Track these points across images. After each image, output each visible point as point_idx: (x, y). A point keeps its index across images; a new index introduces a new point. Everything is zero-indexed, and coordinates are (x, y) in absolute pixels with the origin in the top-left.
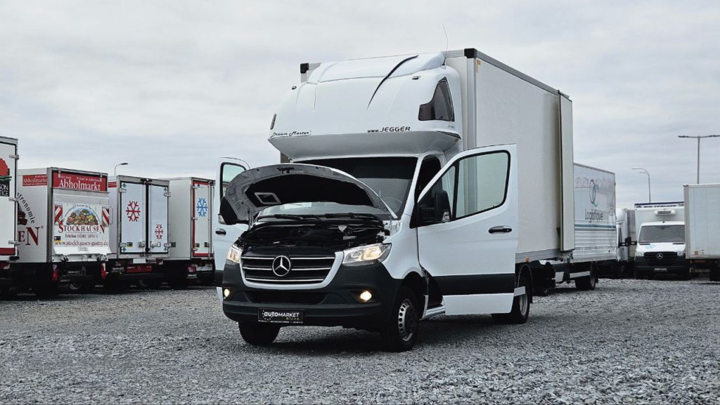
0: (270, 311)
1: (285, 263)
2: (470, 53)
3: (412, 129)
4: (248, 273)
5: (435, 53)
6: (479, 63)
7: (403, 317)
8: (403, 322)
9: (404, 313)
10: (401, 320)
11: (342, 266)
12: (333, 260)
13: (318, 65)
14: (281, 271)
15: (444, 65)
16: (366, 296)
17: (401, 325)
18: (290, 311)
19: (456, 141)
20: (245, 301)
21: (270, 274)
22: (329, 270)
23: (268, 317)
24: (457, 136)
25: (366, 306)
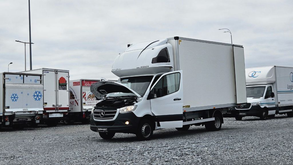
0: (100, 128)
1: (103, 113)
2: (177, 38)
3: (149, 67)
4: (95, 116)
5: (165, 39)
6: (181, 41)
7: (144, 130)
8: (144, 131)
9: (144, 128)
10: (143, 130)
11: (119, 113)
12: (116, 111)
13: (132, 44)
14: (102, 115)
15: (167, 43)
16: (127, 123)
17: (143, 132)
18: (105, 128)
19: (171, 69)
20: (94, 125)
21: (99, 116)
22: (115, 115)
23: (99, 130)
24: (171, 67)
25: (128, 126)
